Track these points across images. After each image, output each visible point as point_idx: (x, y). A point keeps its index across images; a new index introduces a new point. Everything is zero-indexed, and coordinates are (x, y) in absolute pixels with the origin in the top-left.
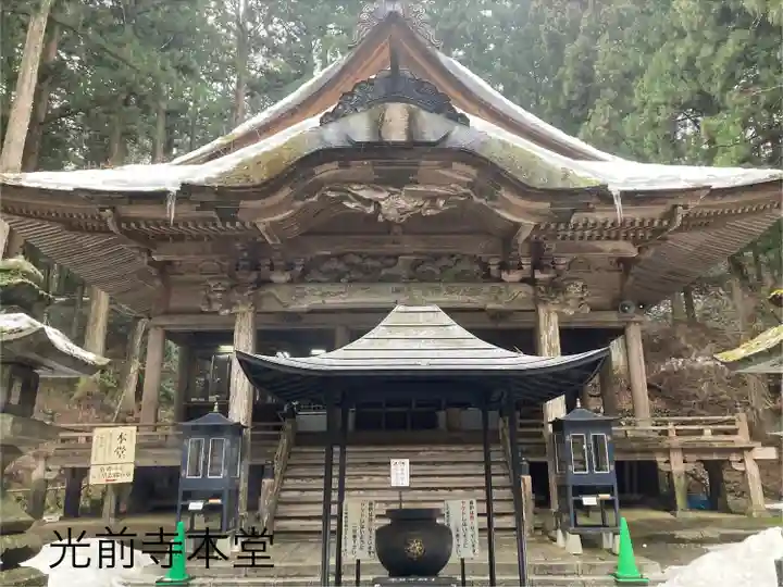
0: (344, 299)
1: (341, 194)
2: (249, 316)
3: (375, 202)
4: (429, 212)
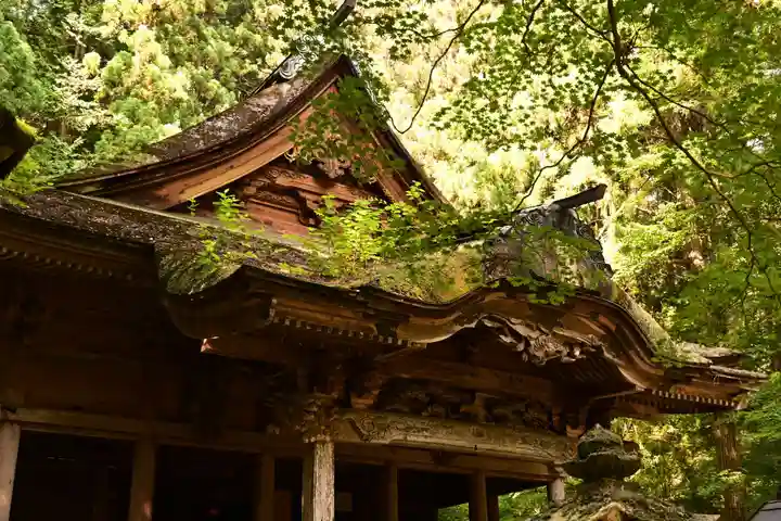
0: (426, 437)
1: (497, 325)
2: (330, 449)
3: (526, 340)
4: (565, 358)
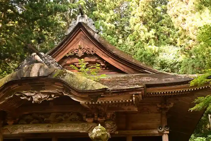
0: (30, 130)
1: (20, 94)
3: (31, 97)
4: (49, 99)
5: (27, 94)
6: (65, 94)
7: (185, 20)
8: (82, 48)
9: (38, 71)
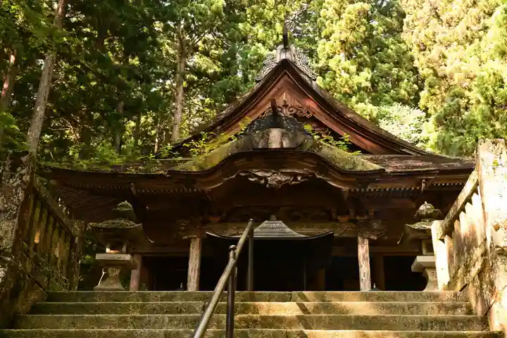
1: (247, 174)
2: (198, 240)
3: (265, 178)
4: (293, 183)
5: (259, 174)
6: (318, 176)
7: (444, 57)
8: (290, 106)
9: (280, 141)
